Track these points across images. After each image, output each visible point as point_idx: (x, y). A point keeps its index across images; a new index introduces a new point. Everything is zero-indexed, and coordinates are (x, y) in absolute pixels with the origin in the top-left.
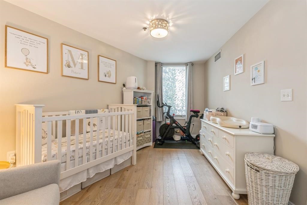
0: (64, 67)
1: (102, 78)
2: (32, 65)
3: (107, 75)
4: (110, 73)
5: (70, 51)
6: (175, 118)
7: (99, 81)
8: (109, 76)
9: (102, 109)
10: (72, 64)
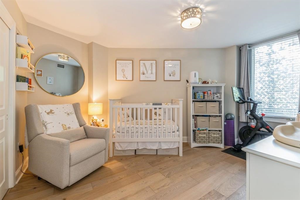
0: (141, 75)
1: (167, 78)
2: (126, 77)
3: (172, 75)
4: (175, 72)
5: (144, 64)
6: (264, 120)
7: (164, 81)
8: (174, 75)
9: (166, 103)
10: (145, 72)
